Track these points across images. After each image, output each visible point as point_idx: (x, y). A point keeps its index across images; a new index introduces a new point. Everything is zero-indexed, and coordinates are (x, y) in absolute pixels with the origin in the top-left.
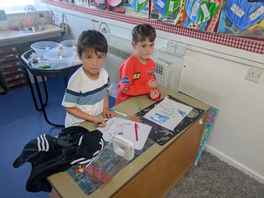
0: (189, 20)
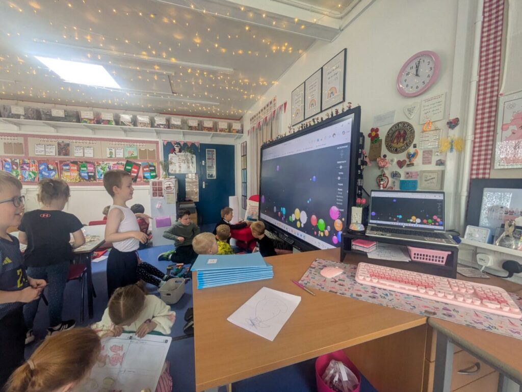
0: (25, 178)
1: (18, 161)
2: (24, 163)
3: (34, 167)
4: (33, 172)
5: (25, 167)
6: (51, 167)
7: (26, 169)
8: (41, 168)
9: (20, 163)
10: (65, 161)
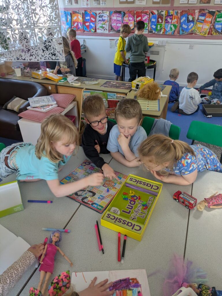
0: (167, 31)
1: (164, 13)
2: (168, 15)
3: (176, 20)
4: (174, 25)
5: (169, 20)
6: (191, 18)
7: (169, 22)
8: (182, 21)
9: (165, 15)
10: (204, 10)
